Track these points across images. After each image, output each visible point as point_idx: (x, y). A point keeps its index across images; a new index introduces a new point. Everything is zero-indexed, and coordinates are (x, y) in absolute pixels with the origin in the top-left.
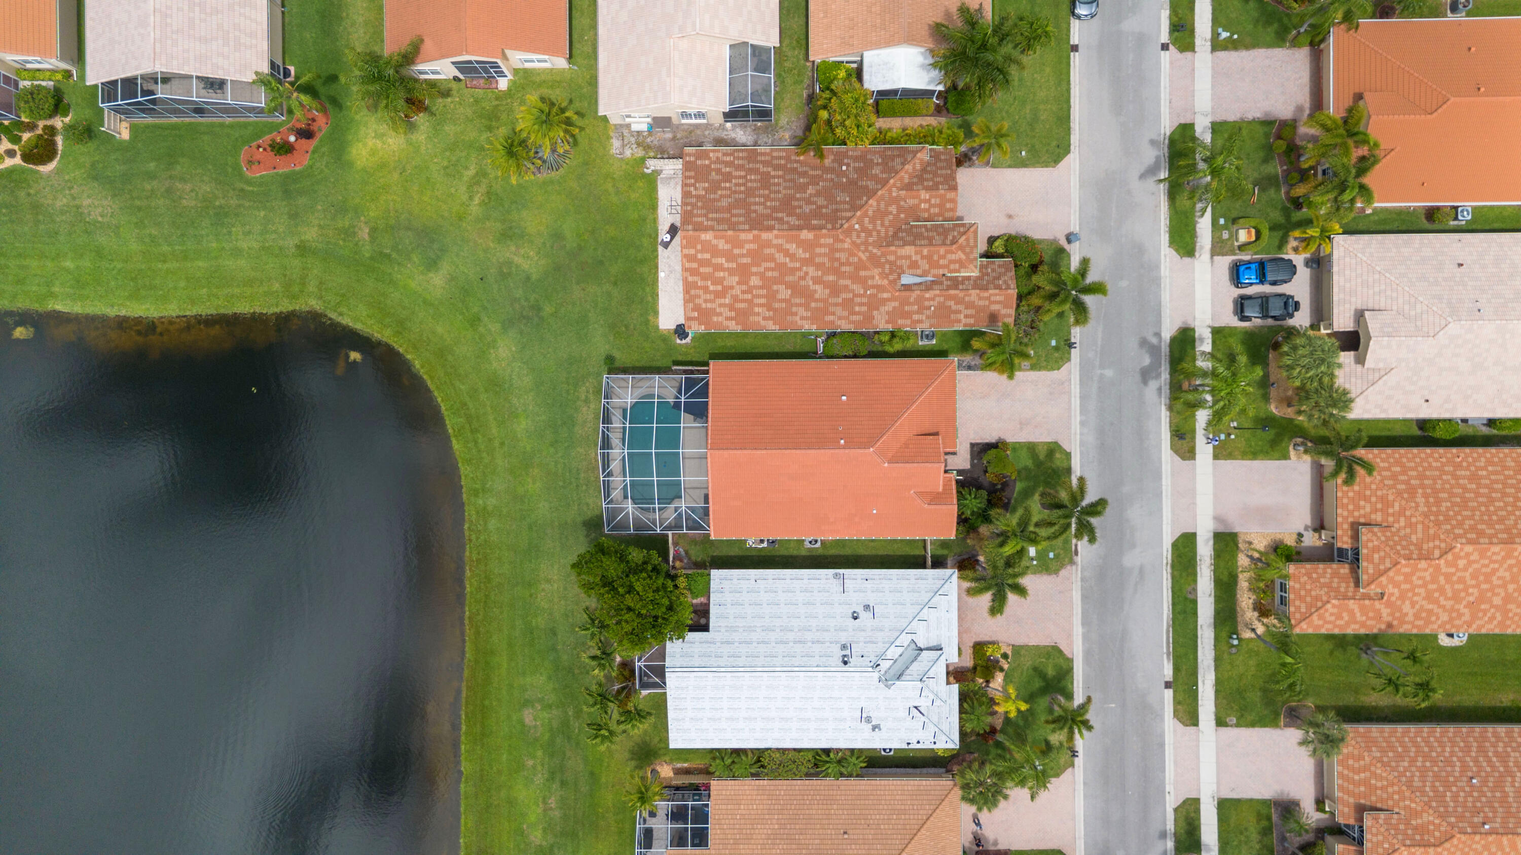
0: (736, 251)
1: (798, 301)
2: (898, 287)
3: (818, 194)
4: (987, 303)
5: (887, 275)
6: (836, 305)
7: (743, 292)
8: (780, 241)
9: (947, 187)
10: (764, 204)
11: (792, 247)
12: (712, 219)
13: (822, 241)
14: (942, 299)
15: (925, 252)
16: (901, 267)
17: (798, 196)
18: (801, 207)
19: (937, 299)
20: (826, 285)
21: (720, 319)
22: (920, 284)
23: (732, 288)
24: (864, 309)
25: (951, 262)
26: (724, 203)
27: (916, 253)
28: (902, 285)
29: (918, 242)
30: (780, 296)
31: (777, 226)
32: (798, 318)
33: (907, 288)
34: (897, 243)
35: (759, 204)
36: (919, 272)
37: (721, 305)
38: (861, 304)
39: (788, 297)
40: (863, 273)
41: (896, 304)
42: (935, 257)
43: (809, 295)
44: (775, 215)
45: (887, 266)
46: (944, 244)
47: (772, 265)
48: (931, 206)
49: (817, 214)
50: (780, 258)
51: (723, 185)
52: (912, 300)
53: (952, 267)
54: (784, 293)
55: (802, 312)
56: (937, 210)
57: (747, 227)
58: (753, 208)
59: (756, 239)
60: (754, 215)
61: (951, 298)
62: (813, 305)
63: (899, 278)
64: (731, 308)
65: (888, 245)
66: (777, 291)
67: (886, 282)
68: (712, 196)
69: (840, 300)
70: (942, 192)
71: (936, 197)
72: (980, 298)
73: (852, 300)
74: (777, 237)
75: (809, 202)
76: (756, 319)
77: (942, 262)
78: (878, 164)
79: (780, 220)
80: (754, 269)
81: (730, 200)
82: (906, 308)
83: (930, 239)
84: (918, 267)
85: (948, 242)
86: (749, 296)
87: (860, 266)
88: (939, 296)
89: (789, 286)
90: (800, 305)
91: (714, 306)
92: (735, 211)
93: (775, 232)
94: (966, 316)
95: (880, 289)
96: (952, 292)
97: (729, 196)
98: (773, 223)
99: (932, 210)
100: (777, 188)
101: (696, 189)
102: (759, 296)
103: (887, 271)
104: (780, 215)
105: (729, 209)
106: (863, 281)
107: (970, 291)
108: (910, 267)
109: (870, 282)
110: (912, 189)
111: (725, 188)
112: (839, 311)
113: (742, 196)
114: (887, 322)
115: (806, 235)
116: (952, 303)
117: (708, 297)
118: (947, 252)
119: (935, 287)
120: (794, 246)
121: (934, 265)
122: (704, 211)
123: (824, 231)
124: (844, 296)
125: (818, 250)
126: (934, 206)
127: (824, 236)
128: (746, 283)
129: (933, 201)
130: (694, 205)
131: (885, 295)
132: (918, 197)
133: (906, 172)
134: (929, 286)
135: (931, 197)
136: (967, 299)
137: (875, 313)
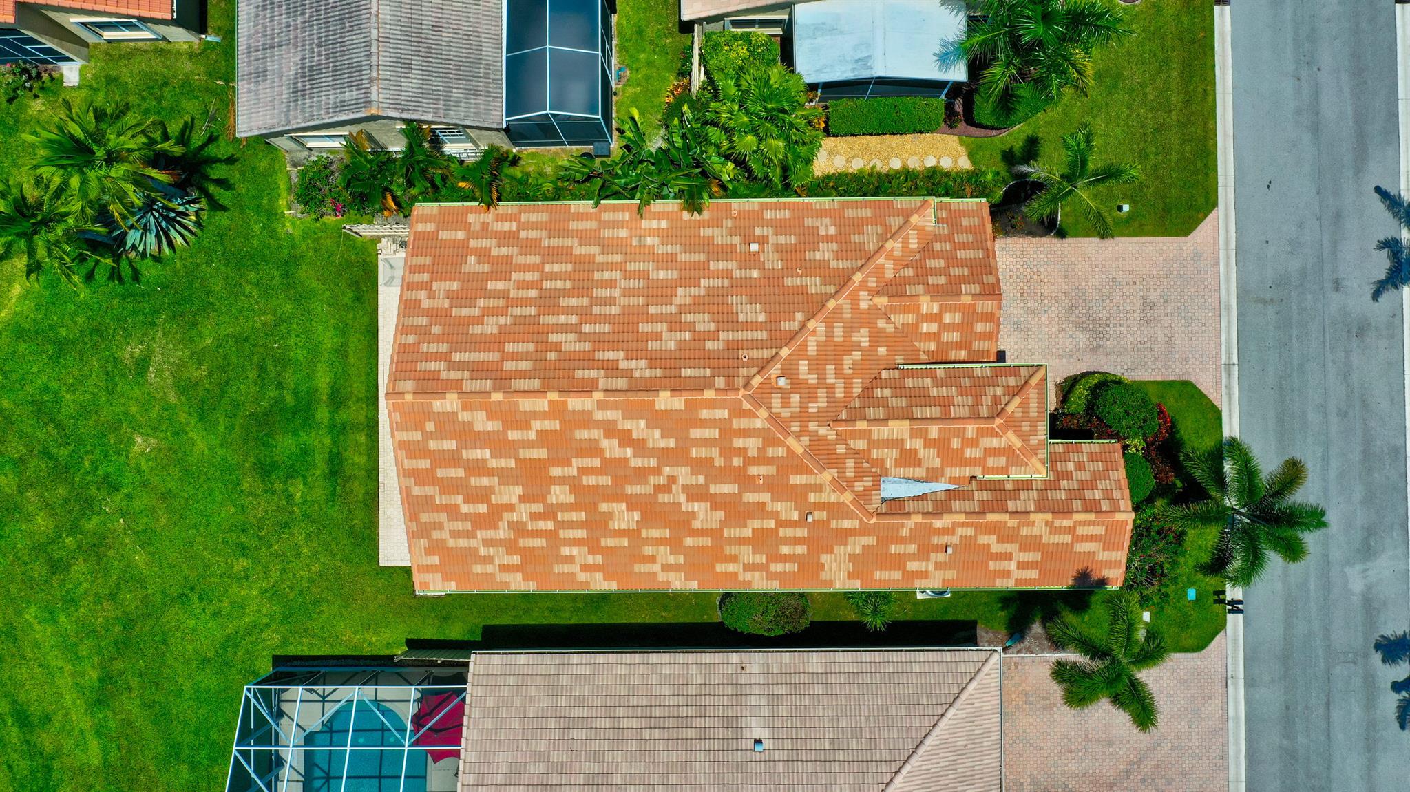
0: (513, 435)
1: (655, 533)
2: (875, 504)
3: (697, 305)
4: (1067, 539)
5: (851, 483)
6: (742, 541)
7: (535, 516)
8: (610, 415)
9: (976, 288)
10: (575, 329)
11: (638, 428)
12: (461, 366)
13: (705, 414)
14: (970, 531)
15: (933, 431)
16: (880, 462)
17: (653, 310)
18: (657, 336)
19: (960, 531)
20: (717, 503)
21: (489, 569)
22: (923, 498)
23: (510, 507)
24: (801, 550)
25: (990, 452)
26: (491, 326)
27: (914, 433)
28: (884, 500)
29: (917, 412)
30: (614, 525)
31: (602, 383)
32: (656, 568)
33: (896, 507)
34: (871, 413)
35: (565, 328)
36: (920, 472)
37: (488, 543)
38: (796, 541)
39: (633, 526)
40: (796, 479)
41: (870, 540)
42: (956, 443)
43: (680, 523)
44: (600, 355)
45: (850, 463)
46: (976, 417)
47: (596, 462)
48: (944, 327)
49: (693, 352)
50: (611, 448)
51: (491, 285)
52: (904, 532)
53: (991, 462)
54: (624, 517)
55: (664, 554)
56: (955, 337)
57: (536, 384)
58: (553, 338)
59: (556, 411)
60: (552, 356)
61: (993, 528)
62: (689, 541)
63: (877, 486)
64: (511, 546)
65: (851, 420)
66: (610, 515)
67: (847, 497)
68: (465, 312)
69: (748, 533)
70: (966, 300)
71: (952, 309)
72: (1053, 530)
73: (773, 532)
74: (602, 405)
75: (675, 324)
76: (566, 568)
77: (968, 453)
78: (828, 239)
79: (611, 369)
80: (556, 472)
81: (502, 320)
82: (893, 549)
83: (946, 403)
84: (917, 463)
85: (984, 411)
86: (550, 525)
87: (791, 464)
88: (963, 525)
89: (633, 503)
90: (660, 542)
91: (473, 543)
92: (509, 347)
93: (598, 395)
94: (1022, 565)
95: (836, 510)
96: (991, 517)
97: (502, 312)
98: (593, 373)
99: (945, 337)
100: (606, 293)
101: (431, 296)
102: (571, 525)
103: (850, 474)
104: (610, 355)
105: (496, 342)
106: (798, 495)
107: (1033, 517)
108: (899, 463)
109: (813, 498)
110: (903, 295)
111: (496, 294)
112: (747, 554)
113: (531, 311)
114: (850, 576)
115: (666, 401)
116: (993, 538)
117: (459, 525)
118: (981, 433)
119: (956, 505)
120: (642, 423)
121: (953, 458)
122: (444, 348)
123: (709, 394)
124: (756, 524)
125: (695, 433)
126: (952, 327)
127: (710, 404)
128: (541, 498)
129: (948, 318)
130: (424, 333)
131: (847, 524)
132: (916, 309)
133: (889, 256)
134: (942, 505)
135: (943, 309)
136: (1024, 531)
137: (825, 558)
